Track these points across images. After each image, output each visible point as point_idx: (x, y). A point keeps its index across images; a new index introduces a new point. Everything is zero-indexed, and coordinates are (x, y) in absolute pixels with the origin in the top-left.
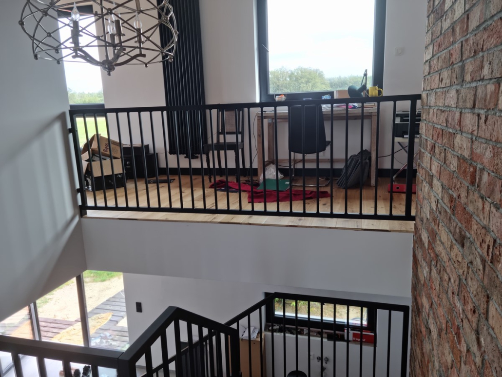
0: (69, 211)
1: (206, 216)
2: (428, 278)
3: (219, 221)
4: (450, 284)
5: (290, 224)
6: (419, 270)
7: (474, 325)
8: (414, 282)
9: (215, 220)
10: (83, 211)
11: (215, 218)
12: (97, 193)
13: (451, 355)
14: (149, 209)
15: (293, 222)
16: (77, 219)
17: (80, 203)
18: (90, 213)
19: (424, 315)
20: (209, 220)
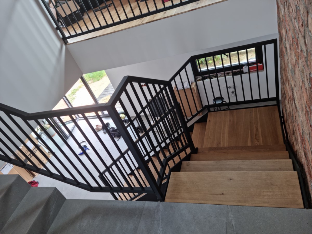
0: (58, 43)
1: (137, 22)
2: (284, 15)
3: (146, 22)
4: (293, 14)
5: (191, 9)
6: (280, 12)
7: (303, 33)
8: (278, 22)
9: (143, 23)
10: (65, 41)
11: (143, 21)
12: (68, 28)
13: (295, 57)
14: (101, 28)
15: (193, 7)
16: (64, 47)
17: (61, 37)
18: (70, 41)
19: (284, 41)
20: (140, 24)
